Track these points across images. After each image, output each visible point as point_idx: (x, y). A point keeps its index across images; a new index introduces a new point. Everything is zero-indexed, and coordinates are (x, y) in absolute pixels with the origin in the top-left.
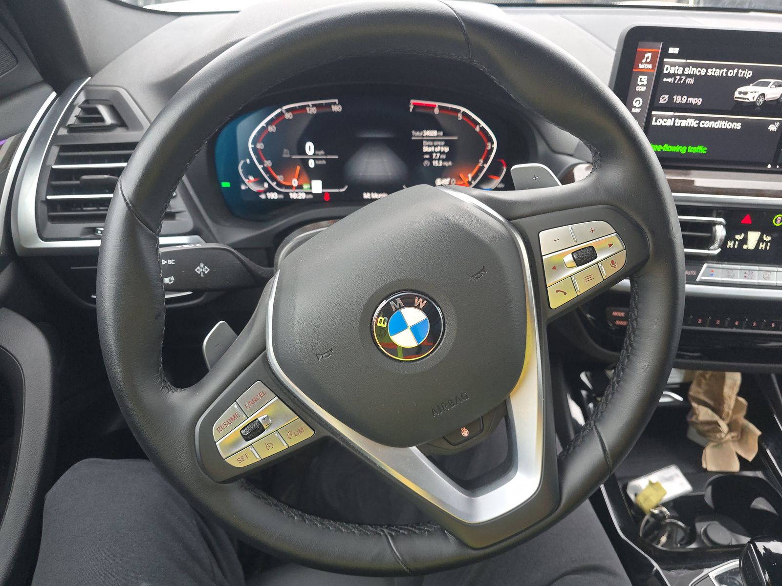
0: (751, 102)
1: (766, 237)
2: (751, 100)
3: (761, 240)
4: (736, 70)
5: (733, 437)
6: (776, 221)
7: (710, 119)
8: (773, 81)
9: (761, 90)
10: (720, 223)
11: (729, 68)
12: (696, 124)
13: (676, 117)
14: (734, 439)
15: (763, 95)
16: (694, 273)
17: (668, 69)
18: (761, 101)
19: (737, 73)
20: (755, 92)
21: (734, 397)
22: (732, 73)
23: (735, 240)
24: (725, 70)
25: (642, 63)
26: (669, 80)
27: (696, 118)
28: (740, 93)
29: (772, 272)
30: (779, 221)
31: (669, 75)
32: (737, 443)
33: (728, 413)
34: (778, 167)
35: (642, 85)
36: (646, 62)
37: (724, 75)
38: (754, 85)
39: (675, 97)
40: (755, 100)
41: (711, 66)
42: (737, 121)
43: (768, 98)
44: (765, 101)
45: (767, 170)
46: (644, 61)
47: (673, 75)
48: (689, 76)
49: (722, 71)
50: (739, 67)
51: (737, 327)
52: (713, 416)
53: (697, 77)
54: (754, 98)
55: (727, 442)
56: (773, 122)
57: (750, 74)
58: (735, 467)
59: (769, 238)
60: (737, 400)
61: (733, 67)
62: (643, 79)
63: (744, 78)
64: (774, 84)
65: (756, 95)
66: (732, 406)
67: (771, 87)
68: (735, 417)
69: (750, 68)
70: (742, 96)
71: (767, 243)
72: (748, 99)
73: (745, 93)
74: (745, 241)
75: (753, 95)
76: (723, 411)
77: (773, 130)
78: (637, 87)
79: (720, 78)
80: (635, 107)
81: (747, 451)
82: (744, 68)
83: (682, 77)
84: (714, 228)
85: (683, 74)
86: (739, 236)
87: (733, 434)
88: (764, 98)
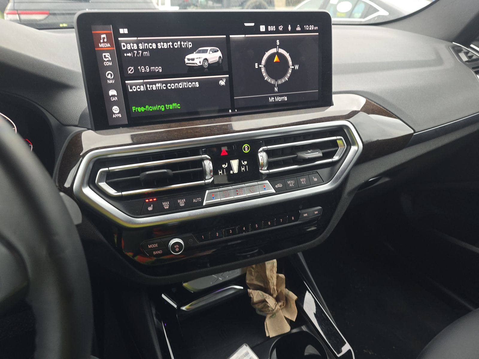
0: (199, 66)
1: (244, 162)
2: (199, 64)
3: (240, 165)
4: (179, 43)
5: (280, 306)
6: (245, 150)
7: (174, 82)
8: (209, 48)
9: (204, 56)
10: (207, 159)
11: (173, 41)
12: (164, 87)
13: (146, 84)
14: (283, 307)
15: (206, 59)
16: (199, 199)
17: (125, 47)
18: (206, 64)
19: (181, 45)
20: (200, 58)
21: (275, 275)
22: (177, 45)
23: (223, 169)
24: (171, 43)
25: (101, 43)
26: (129, 55)
27: (162, 83)
28: (189, 60)
29: (255, 186)
30: (246, 149)
31: (127, 51)
32: (284, 310)
33: (274, 288)
34: (236, 110)
35: (107, 61)
36: (104, 42)
37: (172, 47)
38: (196, 53)
39: (139, 67)
40: (201, 64)
41: (160, 41)
42: (195, 81)
43: (211, 61)
44: (209, 64)
45: (229, 114)
46: (102, 41)
47: (131, 51)
48: (143, 50)
49: (168, 44)
50: (181, 40)
51: (245, 231)
52: (263, 295)
53: (151, 51)
54: (200, 62)
55: (277, 311)
56: (221, 79)
57: (190, 45)
58: (287, 328)
59: (246, 162)
60: (278, 277)
61: (177, 41)
62: (107, 56)
63: (187, 48)
64: (211, 50)
65: (202, 60)
66: (275, 283)
67: (209, 53)
68: (279, 290)
69: (189, 40)
70: (191, 62)
71: (245, 166)
72: (197, 64)
73: (193, 60)
74: (230, 168)
75: (199, 60)
76: (270, 289)
77: (223, 84)
78: (105, 63)
79: (169, 49)
80: (109, 79)
81: (292, 313)
82: (184, 41)
83: (139, 51)
84: (203, 163)
85: (138, 49)
86: (224, 165)
87: (280, 304)
88: (208, 62)
